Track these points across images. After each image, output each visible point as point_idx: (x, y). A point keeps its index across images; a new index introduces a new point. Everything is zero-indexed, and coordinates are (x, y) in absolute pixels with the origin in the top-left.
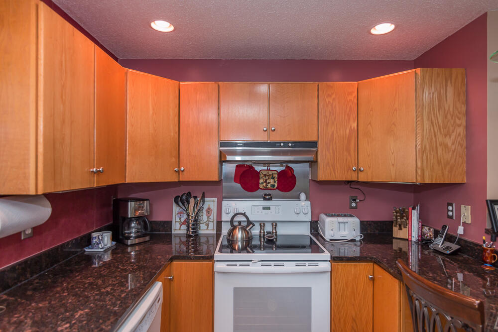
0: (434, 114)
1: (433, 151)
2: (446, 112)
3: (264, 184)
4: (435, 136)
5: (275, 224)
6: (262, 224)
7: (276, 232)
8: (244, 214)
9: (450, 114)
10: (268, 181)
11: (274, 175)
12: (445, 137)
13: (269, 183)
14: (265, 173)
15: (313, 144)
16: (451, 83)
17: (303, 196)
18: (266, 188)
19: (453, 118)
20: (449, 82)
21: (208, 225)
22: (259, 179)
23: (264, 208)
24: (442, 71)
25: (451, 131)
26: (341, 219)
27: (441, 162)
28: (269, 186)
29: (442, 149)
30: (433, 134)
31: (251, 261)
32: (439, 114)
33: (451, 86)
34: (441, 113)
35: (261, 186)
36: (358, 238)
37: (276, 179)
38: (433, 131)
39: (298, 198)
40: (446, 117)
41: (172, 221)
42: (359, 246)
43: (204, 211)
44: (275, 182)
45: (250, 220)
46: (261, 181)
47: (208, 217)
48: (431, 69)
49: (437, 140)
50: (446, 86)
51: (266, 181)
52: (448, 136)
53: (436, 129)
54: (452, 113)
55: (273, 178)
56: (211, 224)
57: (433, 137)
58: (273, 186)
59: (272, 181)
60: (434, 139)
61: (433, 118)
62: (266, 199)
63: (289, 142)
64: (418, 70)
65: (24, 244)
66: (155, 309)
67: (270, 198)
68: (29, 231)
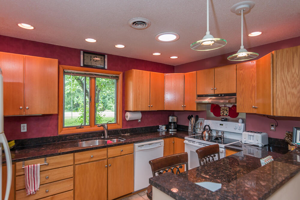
0: (284, 76)
1: (283, 97)
2: (293, 73)
3: (223, 113)
4: (285, 89)
5: (223, 132)
6: (217, 132)
7: (223, 136)
8: (208, 126)
9: (296, 74)
10: (224, 112)
11: (227, 109)
12: (292, 89)
13: (225, 113)
14: (223, 108)
15: (235, 94)
16: (297, 55)
17: (240, 121)
18: (223, 115)
19: (299, 76)
20: (295, 55)
21: (200, 129)
22: (220, 111)
23: (220, 125)
24: (290, 50)
25: (297, 85)
26: (250, 134)
27: (289, 104)
28: (225, 114)
29: (290, 96)
30: (283, 87)
31: (195, 142)
32: (288, 75)
33: (297, 57)
34: (289, 75)
35: (221, 114)
36: (260, 145)
37: (228, 111)
38: (283, 86)
39: (237, 121)
40: (293, 76)
41: (188, 126)
42: (261, 150)
43: (199, 124)
44: (227, 113)
45: (211, 129)
46: (221, 112)
47: (201, 126)
48: (282, 49)
49: (287, 91)
50: (293, 57)
51: (223, 112)
52: (294, 88)
53: (285, 84)
54: (297, 74)
55: (227, 111)
56: (201, 129)
57: (284, 89)
58: (227, 114)
59: (226, 112)
60: (284, 90)
61: (284, 79)
62: (222, 121)
63: (223, 94)
64: (273, 52)
65: (138, 123)
66: (157, 145)
67: (224, 121)
68: (140, 121)
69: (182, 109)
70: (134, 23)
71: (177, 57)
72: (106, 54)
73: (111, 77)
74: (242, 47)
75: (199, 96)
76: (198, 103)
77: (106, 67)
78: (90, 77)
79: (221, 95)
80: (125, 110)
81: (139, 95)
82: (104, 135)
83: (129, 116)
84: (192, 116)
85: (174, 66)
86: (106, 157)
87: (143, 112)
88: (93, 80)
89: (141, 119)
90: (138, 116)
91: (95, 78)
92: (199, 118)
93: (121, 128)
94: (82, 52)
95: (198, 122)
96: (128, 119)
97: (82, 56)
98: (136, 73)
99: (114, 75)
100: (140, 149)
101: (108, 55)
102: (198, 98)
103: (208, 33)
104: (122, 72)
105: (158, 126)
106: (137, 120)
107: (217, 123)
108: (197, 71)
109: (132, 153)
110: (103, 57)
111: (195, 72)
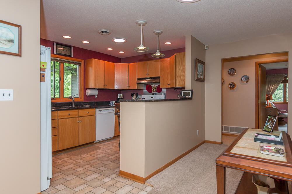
0: (180, 67)
8: (144, 98)
14: (153, 87)
15: (159, 78)
17: (163, 94)
18: (153, 92)
23: (152, 97)
28: (154, 91)
30: (179, 72)
39: (161, 95)
46: (152, 89)
55: (155, 89)
62: (153, 95)
63: (153, 77)
64: (176, 54)
65: (95, 99)
66: (111, 111)
67: (154, 95)
68: (96, 97)
69: (127, 88)
70: (101, 32)
71: (123, 52)
72: (72, 46)
73: (76, 63)
74: (158, 51)
75: (139, 79)
76: (138, 83)
77: (72, 56)
78: (60, 62)
79: (152, 78)
80: (86, 88)
81: (97, 77)
82: (72, 105)
83: (89, 92)
84: (134, 93)
85: (121, 58)
86: (78, 116)
87: (99, 90)
88: (62, 65)
89: (98, 95)
90: (96, 93)
91: (64, 63)
92: (139, 95)
93: (83, 101)
94: (55, 44)
95: (138, 98)
96: (88, 95)
97: (55, 46)
98: (95, 61)
99: (78, 62)
100: (100, 112)
101: (74, 47)
102: (138, 80)
103: (141, 44)
104: (83, 61)
105: (110, 102)
106: (94, 96)
107: (149, 97)
108: (138, 63)
109: (94, 115)
110: (70, 48)
111: (136, 63)
